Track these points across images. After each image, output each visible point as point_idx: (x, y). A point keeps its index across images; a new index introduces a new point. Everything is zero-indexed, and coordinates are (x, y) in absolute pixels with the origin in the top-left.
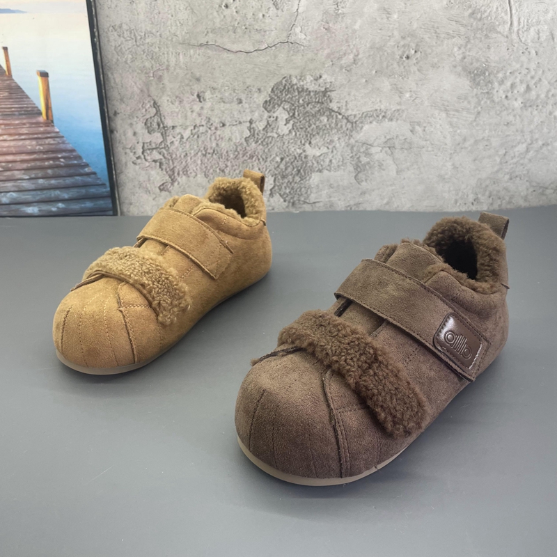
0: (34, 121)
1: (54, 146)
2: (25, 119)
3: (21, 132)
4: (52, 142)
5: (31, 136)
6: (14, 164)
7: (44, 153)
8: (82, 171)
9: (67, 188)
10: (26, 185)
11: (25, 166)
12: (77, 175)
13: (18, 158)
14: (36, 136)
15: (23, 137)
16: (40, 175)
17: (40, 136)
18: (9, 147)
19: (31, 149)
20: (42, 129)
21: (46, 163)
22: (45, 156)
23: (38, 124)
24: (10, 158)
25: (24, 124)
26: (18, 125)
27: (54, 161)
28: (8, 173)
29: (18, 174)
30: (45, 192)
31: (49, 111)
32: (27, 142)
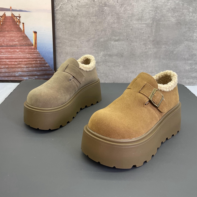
0: (30, 48)
1: (36, 56)
2: (27, 47)
3: (25, 51)
4: (36, 55)
5: (29, 53)
6: (22, 62)
7: (33, 59)
8: (45, 65)
9: (39, 71)
10: (25, 69)
11: (25, 63)
12: (43, 67)
13: (23, 60)
14: (30, 53)
15: (26, 53)
16: (30, 66)
17: (32, 53)
18: (21, 56)
19: (28, 57)
20: (33, 51)
21: (33, 62)
22: (33, 60)
23: (32, 49)
24: (21, 60)
25: (27, 49)
26: (25, 49)
27: (36, 62)
28: (19, 65)
29: (23, 66)
30: (31, 72)
31: (36, 45)
32: (27, 55)
